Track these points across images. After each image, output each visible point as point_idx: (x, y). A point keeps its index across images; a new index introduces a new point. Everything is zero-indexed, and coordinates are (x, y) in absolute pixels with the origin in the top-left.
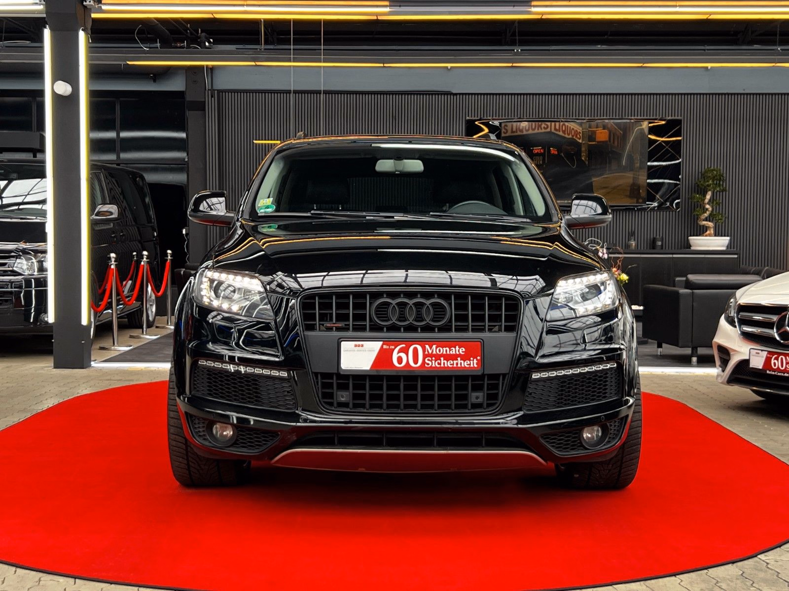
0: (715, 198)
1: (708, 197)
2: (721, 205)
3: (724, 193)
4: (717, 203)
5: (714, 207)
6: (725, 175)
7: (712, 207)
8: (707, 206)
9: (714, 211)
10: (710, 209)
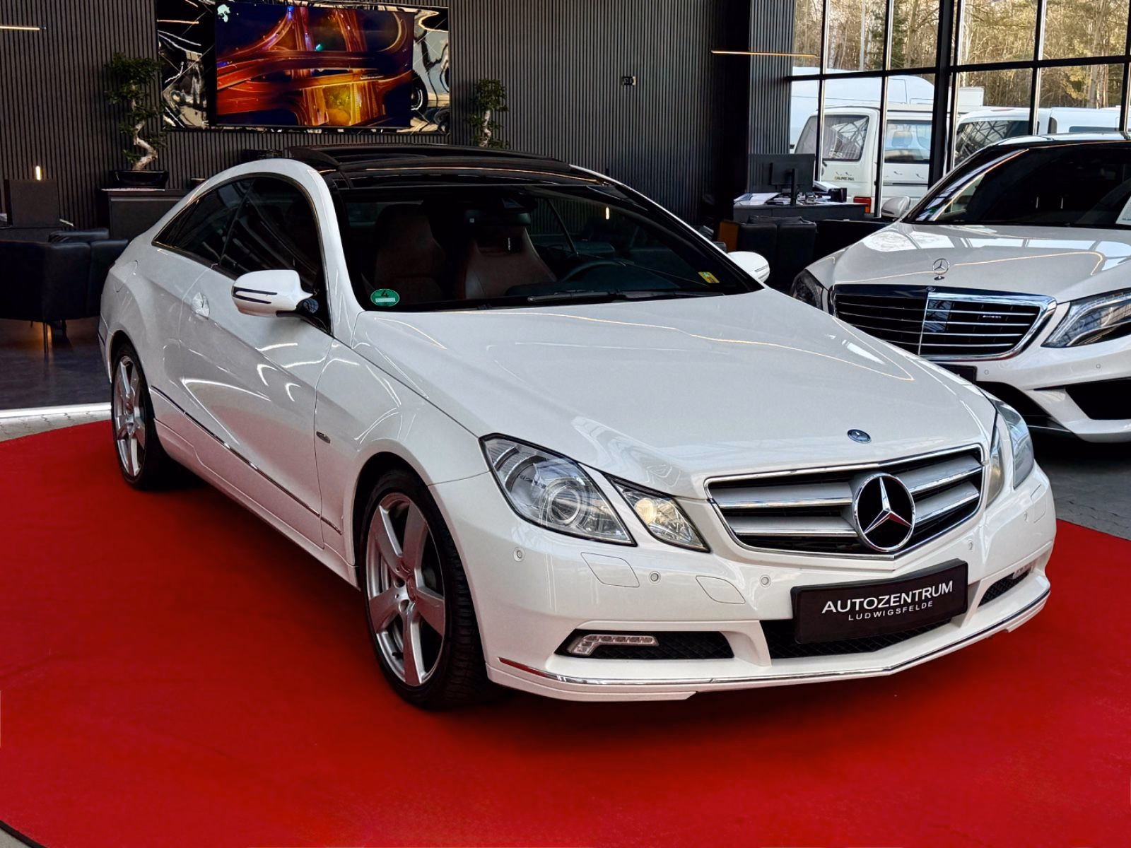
0: (494, 120)
1: (487, 118)
2: (501, 128)
3: (504, 113)
4: (496, 127)
5: (494, 132)
6: (504, 89)
7: (492, 132)
8: (486, 131)
9: (494, 135)
10: (490, 134)
